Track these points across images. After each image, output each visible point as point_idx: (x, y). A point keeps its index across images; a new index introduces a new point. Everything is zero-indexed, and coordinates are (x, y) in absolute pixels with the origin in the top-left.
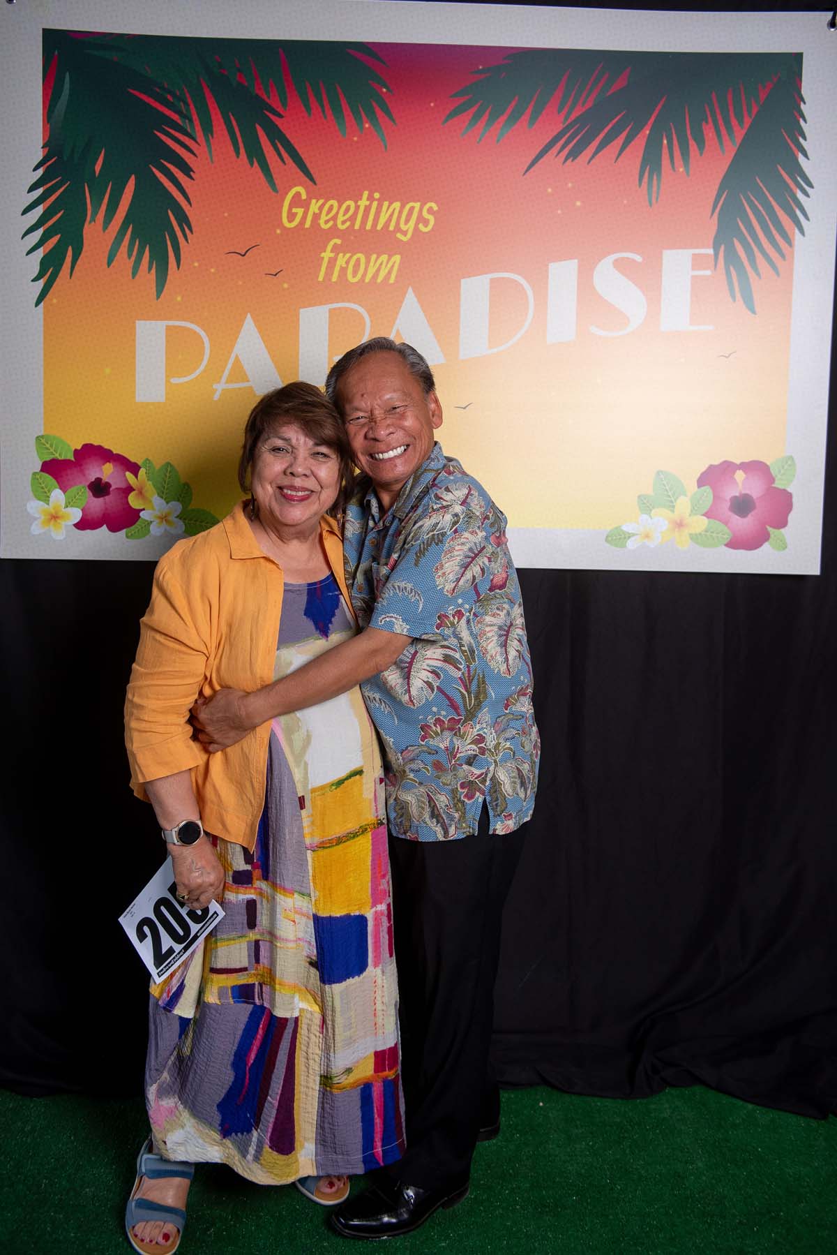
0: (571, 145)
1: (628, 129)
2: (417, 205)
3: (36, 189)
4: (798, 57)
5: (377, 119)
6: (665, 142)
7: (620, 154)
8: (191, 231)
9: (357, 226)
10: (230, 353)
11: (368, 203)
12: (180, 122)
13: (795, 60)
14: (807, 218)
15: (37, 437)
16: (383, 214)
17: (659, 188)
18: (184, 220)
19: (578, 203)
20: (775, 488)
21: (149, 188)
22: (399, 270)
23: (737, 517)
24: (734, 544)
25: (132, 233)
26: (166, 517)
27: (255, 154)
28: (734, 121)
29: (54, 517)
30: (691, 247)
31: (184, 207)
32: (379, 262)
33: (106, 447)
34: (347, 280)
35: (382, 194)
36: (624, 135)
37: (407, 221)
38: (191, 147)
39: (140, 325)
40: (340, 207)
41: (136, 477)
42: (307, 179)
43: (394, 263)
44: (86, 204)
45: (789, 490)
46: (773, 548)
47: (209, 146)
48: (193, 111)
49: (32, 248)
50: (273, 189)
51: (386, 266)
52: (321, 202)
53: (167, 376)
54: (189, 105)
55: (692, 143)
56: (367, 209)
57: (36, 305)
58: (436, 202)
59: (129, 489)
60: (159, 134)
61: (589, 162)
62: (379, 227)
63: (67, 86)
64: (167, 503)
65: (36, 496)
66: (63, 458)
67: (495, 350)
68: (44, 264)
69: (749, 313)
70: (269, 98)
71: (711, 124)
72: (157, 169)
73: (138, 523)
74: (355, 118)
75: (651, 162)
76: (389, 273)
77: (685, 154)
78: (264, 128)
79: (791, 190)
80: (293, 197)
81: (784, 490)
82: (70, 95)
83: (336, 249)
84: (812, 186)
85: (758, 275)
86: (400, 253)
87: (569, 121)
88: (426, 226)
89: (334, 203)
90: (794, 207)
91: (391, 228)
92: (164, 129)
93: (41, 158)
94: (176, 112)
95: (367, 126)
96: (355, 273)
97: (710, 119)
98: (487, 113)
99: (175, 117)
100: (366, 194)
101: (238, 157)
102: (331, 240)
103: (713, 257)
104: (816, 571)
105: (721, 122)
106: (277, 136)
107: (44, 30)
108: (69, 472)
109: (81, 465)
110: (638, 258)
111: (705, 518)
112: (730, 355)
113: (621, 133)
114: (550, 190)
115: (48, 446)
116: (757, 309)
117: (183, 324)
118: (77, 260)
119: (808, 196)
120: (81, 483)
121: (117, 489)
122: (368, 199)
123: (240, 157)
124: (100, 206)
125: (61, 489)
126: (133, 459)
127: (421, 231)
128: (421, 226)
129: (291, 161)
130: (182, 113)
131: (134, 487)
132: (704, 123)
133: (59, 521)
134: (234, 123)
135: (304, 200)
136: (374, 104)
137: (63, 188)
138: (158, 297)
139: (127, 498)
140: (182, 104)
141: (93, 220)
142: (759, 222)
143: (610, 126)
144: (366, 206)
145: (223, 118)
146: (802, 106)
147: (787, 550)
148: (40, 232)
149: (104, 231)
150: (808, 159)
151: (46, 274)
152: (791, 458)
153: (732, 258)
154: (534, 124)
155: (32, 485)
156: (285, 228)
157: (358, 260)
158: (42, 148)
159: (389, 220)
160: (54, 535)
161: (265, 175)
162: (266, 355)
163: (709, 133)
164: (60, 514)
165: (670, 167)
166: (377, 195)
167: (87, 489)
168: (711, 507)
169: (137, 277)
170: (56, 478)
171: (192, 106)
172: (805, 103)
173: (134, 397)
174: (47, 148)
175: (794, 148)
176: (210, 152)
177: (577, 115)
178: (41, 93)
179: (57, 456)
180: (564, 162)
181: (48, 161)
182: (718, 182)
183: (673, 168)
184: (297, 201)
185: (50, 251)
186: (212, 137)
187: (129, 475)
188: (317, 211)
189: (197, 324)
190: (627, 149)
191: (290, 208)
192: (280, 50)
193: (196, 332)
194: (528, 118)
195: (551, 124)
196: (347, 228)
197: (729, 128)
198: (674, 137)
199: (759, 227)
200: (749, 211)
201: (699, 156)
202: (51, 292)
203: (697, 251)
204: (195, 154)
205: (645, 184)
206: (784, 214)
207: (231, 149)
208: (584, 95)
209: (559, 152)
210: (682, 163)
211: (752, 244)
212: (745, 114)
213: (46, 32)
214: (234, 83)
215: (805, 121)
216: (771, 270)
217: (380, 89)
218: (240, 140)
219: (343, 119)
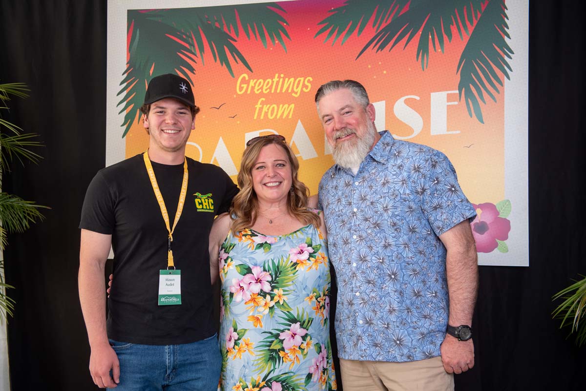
0: (379, 43)
1: (410, 32)
2: (302, 79)
3: (123, 83)
5: (282, 39)
6: (430, 37)
7: (406, 46)
9: (273, 92)
10: (212, 156)
11: (278, 79)
12: (189, 48)
14: (512, 71)
16: (285, 85)
17: (428, 60)
19: (385, 72)
20: (499, 218)
22: (294, 111)
23: (478, 234)
27: (224, 60)
28: (468, 23)
30: (446, 90)
32: (284, 108)
34: (268, 118)
35: (285, 75)
36: (408, 35)
37: (297, 87)
38: (194, 59)
40: (264, 82)
42: (248, 70)
43: (291, 108)
45: (508, 219)
46: (500, 251)
47: (202, 57)
48: (195, 42)
49: (122, 111)
50: (232, 76)
51: (287, 110)
52: (255, 81)
54: (193, 39)
55: (445, 36)
56: (278, 82)
57: (123, 138)
58: (311, 76)
60: (179, 54)
61: (390, 51)
62: (284, 90)
63: (138, 36)
68: (127, 118)
69: (480, 123)
70: (230, 33)
71: (455, 26)
72: (178, 70)
74: (271, 39)
75: (423, 48)
76: (289, 113)
77: (441, 42)
78: (227, 47)
79: (502, 56)
80: (242, 79)
81: (505, 219)
82: (139, 39)
83: (263, 103)
84: (513, 53)
85: (484, 102)
86: (294, 103)
87: (379, 31)
88: (307, 89)
89: (261, 80)
90: (503, 64)
91: (290, 91)
92: (182, 52)
93: (126, 69)
94: (187, 43)
95: (277, 42)
96: (272, 114)
97: (454, 23)
98: (337, 30)
99: (187, 45)
100: (277, 75)
102: (259, 99)
103: (458, 95)
104: (526, 264)
105: (460, 24)
106: (234, 51)
110: (418, 98)
112: (470, 146)
113: (407, 34)
116: (484, 121)
117: (190, 143)
119: (511, 58)
122: (278, 78)
123: (217, 62)
127: (304, 92)
128: (304, 89)
129: (241, 62)
130: (190, 43)
132: (451, 25)
134: (214, 46)
135: (248, 80)
136: (280, 32)
137: (135, 83)
140: (190, 39)
142: (484, 74)
143: (401, 31)
144: (277, 81)
145: (209, 44)
146: (506, 11)
147: (508, 252)
148: (125, 103)
150: (511, 39)
151: (127, 122)
152: (508, 201)
153: (469, 94)
154: (360, 34)
156: (239, 95)
157: (273, 108)
158: (127, 64)
159: (288, 87)
161: (229, 69)
162: (229, 157)
163: (454, 30)
165: (433, 49)
166: (282, 75)
172: (507, 9)
174: (128, 65)
175: (501, 33)
176: (203, 61)
177: (383, 26)
178: (126, 39)
180: (377, 51)
181: (129, 70)
182: (460, 55)
183: (435, 50)
184: (244, 81)
185: (130, 111)
186: (204, 53)
188: (253, 85)
189: (196, 142)
190: (410, 42)
191: (240, 85)
192: (235, 10)
193: (195, 147)
194: (357, 31)
195: (370, 33)
196: (268, 92)
197: (465, 26)
198: (435, 34)
199: (483, 76)
200: (478, 69)
201: (449, 42)
202: (129, 131)
203: (450, 92)
204: (196, 62)
205: (420, 60)
206: (497, 69)
207: (213, 58)
208: (387, 17)
209: (374, 47)
210: (440, 47)
211: (480, 86)
212: (474, 18)
213: (129, 11)
214: (214, 27)
215: (508, 19)
216: (491, 99)
217: (283, 24)
218: (217, 54)
219: (265, 40)
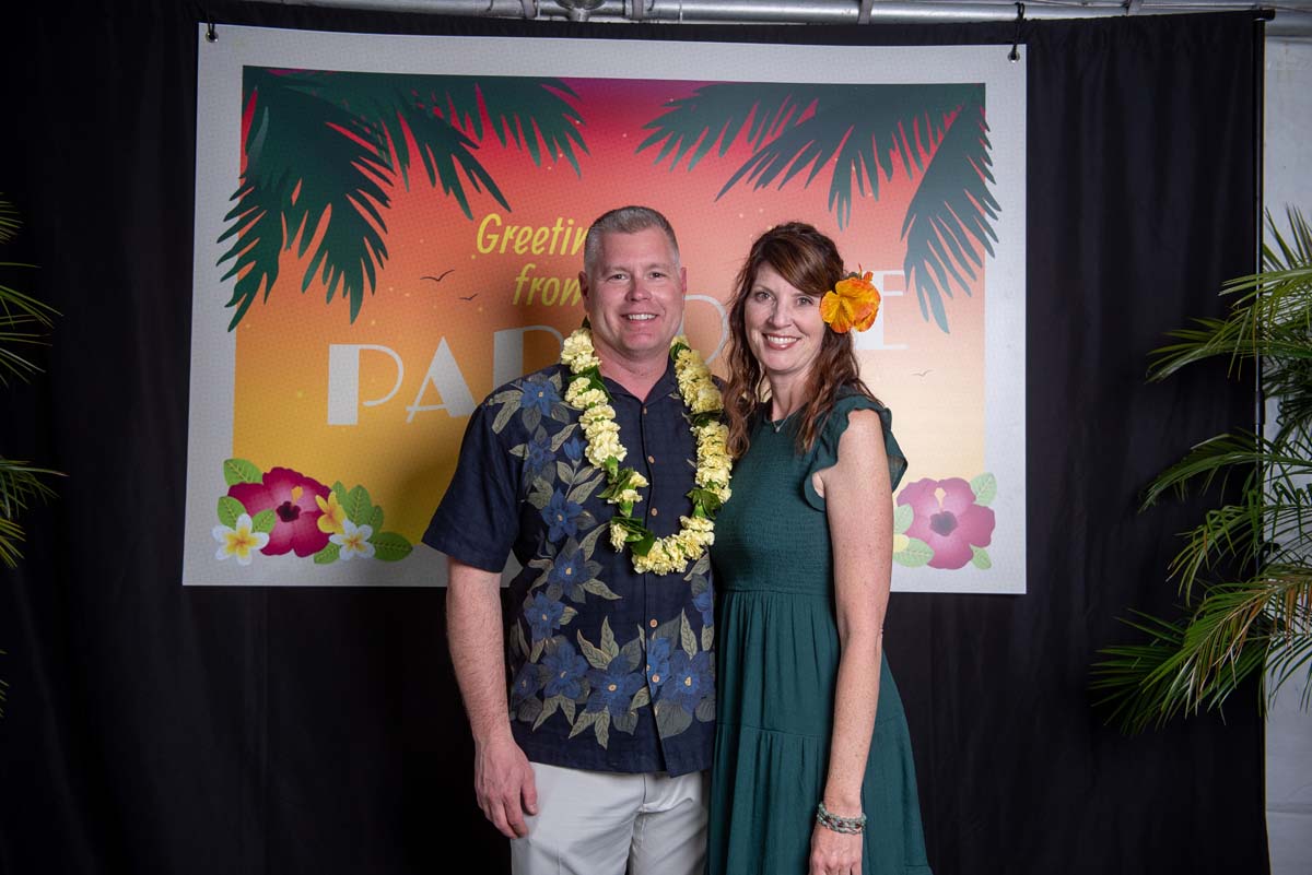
0: (761, 173)
1: (816, 158)
3: (233, 218)
4: (981, 87)
5: (571, 150)
6: (854, 168)
7: (810, 179)
8: (387, 258)
9: (551, 252)
10: (424, 375)
11: (561, 229)
12: (378, 154)
13: (977, 92)
14: (997, 240)
15: (226, 462)
16: (577, 239)
17: (848, 212)
18: (379, 246)
20: (976, 506)
21: (346, 218)
23: (939, 535)
24: (938, 562)
25: (328, 260)
26: (356, 540)
27: (451, 183)
28: (921, 149)
29: (241, 542)
30: (884, 269)
31: (378, 232)
33: (296, 470)
34: (542, 303)
35: (576, 220)
36: (813, 162)
38: (388, 177)
39: (335, 349)
40: (534, 233)
41: (326, 500)
42: (502, 207)
44: (281, 230)
45: (991, 507)
46: (978, 567)
47: (406, 177)
48: (390, 143)
49: (227, 275)
50: (468, 217)
52: (515, 228)
53: (360, 399)
54: (385, 137)
55: (880, 169)
56: (562, 235)
57: (229, 330)
59: (319, 513)
60: (355, 164)
61: (780, 188)
62: (573, 252)
63: (266, 119)
64: (358, 526)
65: (222, 520)
66: (251, 481)
68: (239, 290)
69: (943, 332)
70: (465, 131)
71: (898, 151)
72: (354, 198)
73: (327, 547)
74: (549, 149)
75: (841, 189)
77: (874, 180)
78: (459, 158)
79: (981, 214)
80: (488, 224)
81: (986, 508)
82: (269, 128)
83: (530, 274)
84: (1000, 210)
85: (951, 296)
87: (758, 151)
89: (529, 229)
90: (983, 228)
92: (361, 160)
93: (239, 187)
94: (373, 144)
95: (561, 155)
96: (549, 297)
97: (897, 147)
98: (679, 142)
99: (373, 149)
100: (560, 221)
101: (434, 186)
102: (524, 265)
103: (905, 279)
104: (1022, 590)
105: (908, 149)
106: (472, 166)
107: (244, 67)
108: (258, 496)
109: (269, 489)
111: (906, 537)
112: (925, 374)
113: (810, 160)
114: (742, 215)
115: (237, 470)
116: (949, 328)
117: (376, 347)
118: (272, 286)
119: (997, 219)
120: (269, 507)
121: (307, 513)
122: (562, 226)
123: (436, 186)
124: (296, 233)
125: (248, 513)
126: (323, 483)
129: (486, 189)
130: (379, 144)
131: (323, 509)
132: (892, 152)
133: (245, 546)
134: (430, 154)
135: (500, 227)
136: (568, 135)
137: (258, 218)
138: (352, 321)
139: (316, 521)
140: (379, 136)
141: (289, 248)
142: (949, 244)
143: (799, 154)
144: (560, 232)
145: (419, 148)
146: (987, 133)
147: (991, 569)
148: (236, 258)
149: (300, 257)
150: (995, 183)
151: (239, 300)
152: (992, 476)
153: (923, 279)
154: (724, 153)
155: (219, 509)
156: (482, 254)
157: (553, 284)
158: (241, 178)
160: (240, 561)
161: (461, 204)
162: (461, 377)
163: (897, 160)
164: (247, 539)
165: (860, 192)
166: (571, 222)
167: (276, 514)
168: (913, 524)
169: (332, 302)
170: (243, 503)
171: (389, 138)
172: (989, 130)
173: (326, 421)
174: (244, 180)
175: (979, 172)
176: (406, 181)
177: (769, 142)
178: (240, 127)
179: (246, 480)
180: (756, 187)
181: (244, 191)
182: (907, 206)
183: (863, 195)
185: (247, 276)
186: (409, 166)
187: (319, 499)
188: (512, 237)
189: (392, 347)
190: (816, 176)
191: (485, 235)
192: (477, 85)
193: (390, 356)
194: (719, 147)
195: (743, 152)
196: (542, 253)
197: (916, 155)
198: (863, 163)
199: (948, 247)
200: (937, 233)
201: (887, 181)
202: (244, 317)
203: (889, 273)
204: (391, 184)
205: (835, 209)
206: (973, 236)
207: (428, 178)
208: (773, 125)
209: (750, 179)
210: (870, 187)
211: (944, 266)
212: (932, 141)
213: (246, 69)
214: (431, 116)
215: (991, 148)
216: (963, 291)
217: (574, 122)
218: (436, 170)
219: (538, 149)
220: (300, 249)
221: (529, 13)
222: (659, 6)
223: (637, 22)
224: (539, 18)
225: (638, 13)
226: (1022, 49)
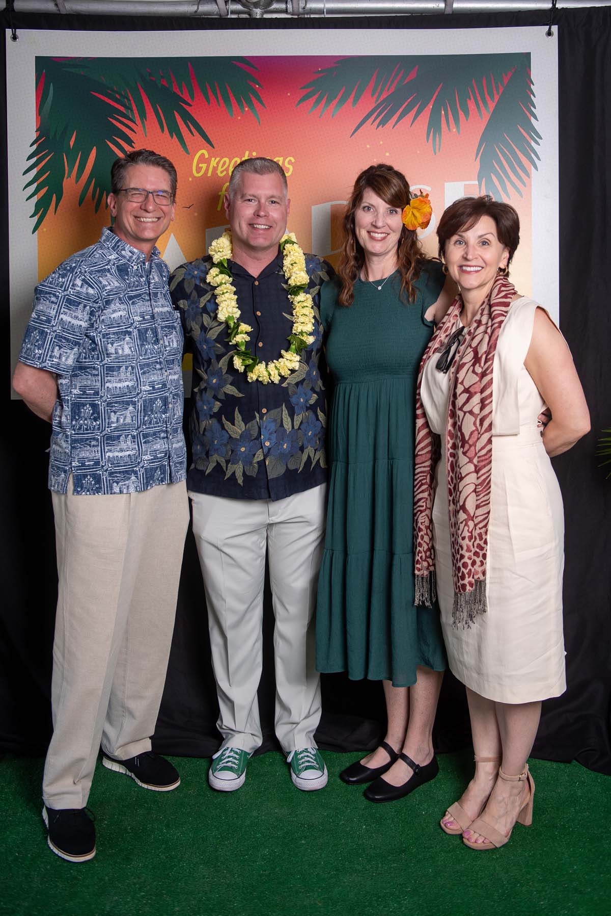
0: (381, 117)
1: (418, 106)
2: (281, 159)
3: (32, 158)
4: (528, 56)
5: (253, 105)
6: (443, 112)
7: (411, 125)
12: (125, 112)
13: (525, 58)
14: (539, 159)
17: (440, 143)
19: (387, 154)
21: (105, 154)
25: (95, 183)
27: (174, 130)
28: (488, 98)
30: (463, 180)
36: (416, 109)
38: (133, 127)
40: (230, 162)
42: (209, 145)
44: (64, 166)
47: (144, 127)
48: (133, 104)
49: (30, 196)
50: (186, 152)
52: (218, 159)
54: (130, 100)
55: (461, 112)
57: (33, 233)
58: (293, 157)
60: (111, 120)
61: (393, 128)
63: (51, 92)
67: (336, 252)
68: (38, 206)
70: (182, 94)
71: (473, 100)
72: (111, 142)
74: (239, 105)
75: (434, 126)
77: (457, 120)
78: (179, 113)
79: (528, 141)
80: (200, 157)
82: (54, 97)
84: (542, 139)
85: (508, 196)
87: (377, 103)
89: (226, 160)
90: (530, 152)
92: (114, 116)
93: (35, 138)
94: (122, 106)
95: (247, 109)
97: (472, 97)
98: (325, 98)
99: (122, 109)
100: (247, 153)
101: (163, 132)
103: (478, 187)
105: (479, 98)
106: (188, 118)
107: (36, 57)
110: (428, 189)
113: (414, 108)
114: (368, 146)
118: (59, 202)
119: (539, 145)
123: (165, 132)
124: (74, 166)
129: (197, 134)
130: (126, 105)
132: (468, 99)
134: (160, 111)
135: (207, 158)
136: (251, 96)
137: (49, 157)
140: (126, 100)
141: (69, 176)
142: (508, 163)
143: (406, 104)
145: (153, 107)
146: (532, 87)
148: (35, 185)
149: (76, 183)
150: (538, 121)
151: (39, 213)
153: (490, 186)
154: (356, 104)
156: (196, 177)
158: (36, 132)
161: (181, 144)
163: (471, 105)
165: (447, 128)
169: (98, 212)
171: (132, 101)
172: (534, 84)
174: (39, 133)
175: (528, 113)
176: (145, 130)
177: (386, 96)
178: (35, 96)
180: (378, 127)
181: (39, 140)
182: (479, 137)
183: (449, 129)
185: (43, 196)
186: (146, 119)
188: (215, 165)
190: (418, 118)
191: (198, 164)
192: (189, 63)
194: (352, 100)
195: (368, 104)
197: (485, 103)
198: (449, 109)
199: (507, 165)
200: (500, 155)
201: (466, 121)
202: (43, 223)
203: (467, 183)
204: (134, 131)
205: (431, 140)
206: (524, 157)
207: (159, 127)
208: (388, 85)
209: (373, 122)
210: (454, 125)
211: (504, 177)
212: (495, 92)
213: (38, 59)
214: (160, 85)
215: (535, 97)
216: (517, 193)
217: (255, 86)
218: (164, 121)
219: (231, 105)
220: (77, 177)
221: (222, 13)
222: (312, 5)
223: (296, 17)
224: (229, 17)
225: (296, 10)
226: (555, 29)
